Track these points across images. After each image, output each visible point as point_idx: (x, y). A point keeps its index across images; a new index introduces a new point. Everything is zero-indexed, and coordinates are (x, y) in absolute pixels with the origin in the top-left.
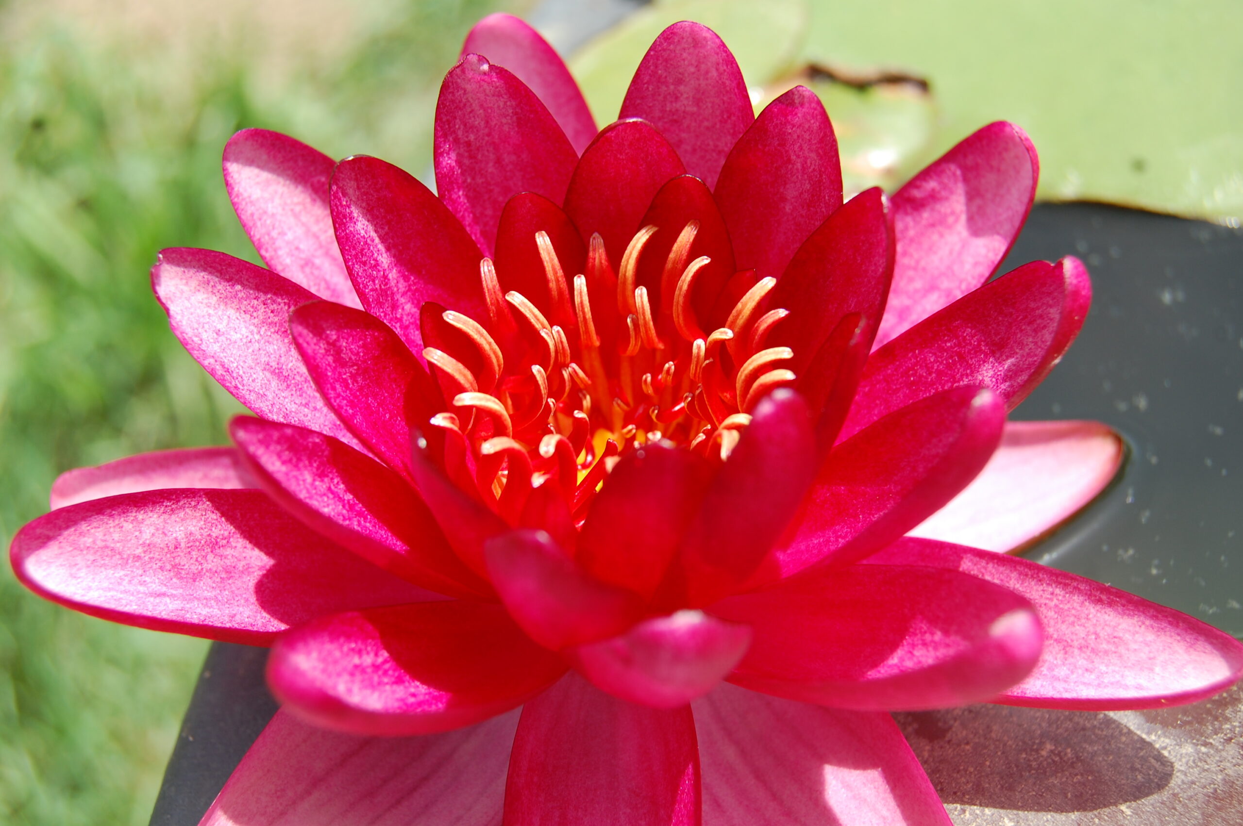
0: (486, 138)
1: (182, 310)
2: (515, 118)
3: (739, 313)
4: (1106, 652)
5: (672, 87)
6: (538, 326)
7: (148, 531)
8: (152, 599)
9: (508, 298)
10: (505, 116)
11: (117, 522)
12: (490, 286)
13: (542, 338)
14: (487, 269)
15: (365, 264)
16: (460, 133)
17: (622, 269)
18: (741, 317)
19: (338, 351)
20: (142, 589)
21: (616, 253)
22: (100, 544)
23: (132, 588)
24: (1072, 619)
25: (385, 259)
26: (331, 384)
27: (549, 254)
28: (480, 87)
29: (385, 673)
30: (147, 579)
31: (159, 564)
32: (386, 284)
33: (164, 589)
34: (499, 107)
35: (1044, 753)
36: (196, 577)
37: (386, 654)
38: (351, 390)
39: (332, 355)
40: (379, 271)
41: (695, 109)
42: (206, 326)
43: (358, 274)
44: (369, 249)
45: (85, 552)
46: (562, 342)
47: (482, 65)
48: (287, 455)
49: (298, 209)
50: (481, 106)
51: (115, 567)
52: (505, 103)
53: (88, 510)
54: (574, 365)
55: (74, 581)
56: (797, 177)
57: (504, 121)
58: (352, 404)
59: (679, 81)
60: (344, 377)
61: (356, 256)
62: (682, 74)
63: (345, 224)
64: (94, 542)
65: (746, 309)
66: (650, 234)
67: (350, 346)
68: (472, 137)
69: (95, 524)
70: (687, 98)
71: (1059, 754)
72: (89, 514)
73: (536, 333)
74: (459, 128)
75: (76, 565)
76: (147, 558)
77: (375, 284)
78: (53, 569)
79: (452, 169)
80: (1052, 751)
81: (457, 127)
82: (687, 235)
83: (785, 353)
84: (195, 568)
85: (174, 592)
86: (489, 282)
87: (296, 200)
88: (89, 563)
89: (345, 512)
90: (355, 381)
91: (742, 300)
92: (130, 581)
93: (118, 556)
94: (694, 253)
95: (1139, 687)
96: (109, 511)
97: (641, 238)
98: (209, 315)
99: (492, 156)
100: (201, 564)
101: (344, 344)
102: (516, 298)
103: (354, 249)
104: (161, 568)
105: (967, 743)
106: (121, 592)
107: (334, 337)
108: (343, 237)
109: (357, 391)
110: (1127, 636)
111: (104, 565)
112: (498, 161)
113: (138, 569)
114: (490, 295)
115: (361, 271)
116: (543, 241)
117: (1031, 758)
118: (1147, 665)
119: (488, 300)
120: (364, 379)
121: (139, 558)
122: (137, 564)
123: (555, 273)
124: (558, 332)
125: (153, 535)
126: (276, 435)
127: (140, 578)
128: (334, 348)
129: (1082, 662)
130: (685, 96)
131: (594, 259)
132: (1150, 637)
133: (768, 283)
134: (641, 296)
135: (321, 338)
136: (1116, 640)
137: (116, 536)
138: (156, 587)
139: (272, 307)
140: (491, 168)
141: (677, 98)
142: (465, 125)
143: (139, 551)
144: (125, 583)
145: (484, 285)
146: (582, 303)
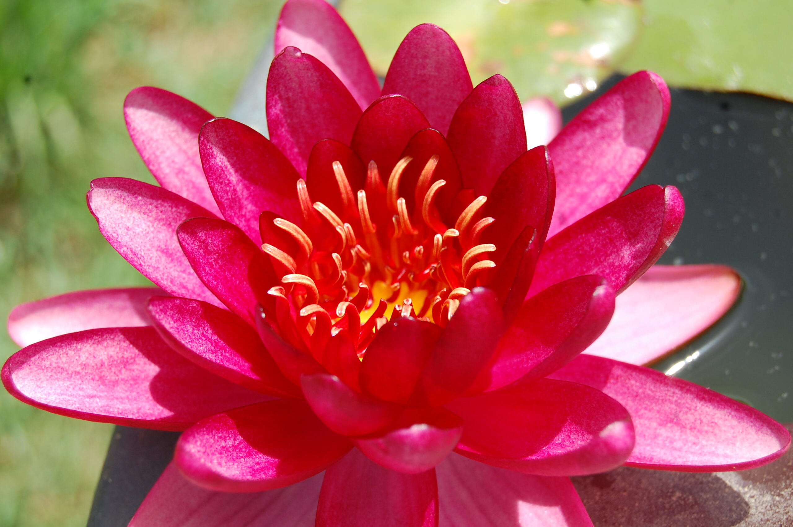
0: (300, 95)
1: (105, 217)
2: (318, 83)
3: (464, 218)
4: (707, 432)
5: (421, 60)
6: (334, 224)
7: (84, 356)
8: (88, 400)
9: (315, 207)
10: (312, 82)
11: (64, 351)
12: (304, 198)
13: (337, 232)
14: (301, 186)
15: (221, 183)
16: (282, 93)
17: (389, 185)
18: (464, 221)
19: (206, 246)
20: (81, 393)
21: (385, 173)
22: (54, 365)
23: (75, 393)
24: (686, 410)
25: (234, 177)
26: (203, 267)
27: (341, 176)
28: (295, 65)
29: (241, 450)
30: (84, 386)
31: (91, 377)
32: (236, 194)
33: (95, 393)
34: (308, 76)
35: (674, 499)
36: (115, 383)
37: (241, 438)
38: (214, 269)
39: (202, 249)
40: (231, 187)
42: (121, 225)
43: (217, 190)
44: (224, 174)
45: (45, 371)
46: (350, 234)
47: (297, 53)
48: (176, 316)
49: (173, 135)
50: (296, 76)
51: (64, 379)
52: (312, 74)
53: (47, 344)
54: (359, 247)
55: (40, 390)
56: (502, 125)
57: (311, 84)
58: (216, 278)
59: (425, 57)
60: (210, 261)
61: (216, 179)
62: (427, 53)
63: (209, 160)
64: (51, 364)
65: (468, 216)
66: (408, 162)
67: (213, 242)
68: (290, 94)
69: (51, 353)
70: (431, 67)
71: (684, 500)
72: (48, 346)
73: (333, 228)
74: (282, 90)
75: (40, 379)
76: (83, 373)
77: (228, 196)
78: (26, 382)
79: (277, 115)
80: (679, 497)
81: (281, 89)
82: (431, 165)
83: (491, 247)
84: (114, 378)
85: (101, 394)
86: (303, 196)
87: (172, 129)
88: (48, 377)
89: (213, 348)
90: (217, 262)
91: (465, 211)
92: (74, 388)
93: (65, 373)
94: (435, 177)
95: (726, 456)
96: (59, 344)
97: (401, 165)
98: (122, 218)
99: (304, 105)
100: (118, 376)
101: (210, 241)
102: (320, 207)
103: (215, 175)
104: (93, 379)
105: (625, 491)
106: (69, 396)
107: (204, 238)
108: (208, 168)
109: (218, 268)
110: (720, 422)
111: (57, 379)
112: (308, 108)
113: (78, 380)
114: (304, 204)
115: (219, 188)
116: (337, 167)
117: (666, 502)
118: (731, 442)
119: (302, 207)
120: (223, 261)
121: (79, 373)
122: (78, 377)
123: (346, 188)
124: (348, 227)
125: (87, 358)
126: (170, 305)
127: (79, 386)
128: (204, 245)
129: (691, 438)
130: (430, 65)
131: (371, 178)
132: (735, 422)
133: (482, 200)
134: (401, 204)
135: (196, 239)
136: (713, 424)
137: (64, 360)
138: (90, 392)
139: (161, 209)
140: (303, 113)
141: (424, 67)
142: (286, 87)
143: (79, 369)
144: (70, 390)
145: (300, 198)
146: (363, 209)
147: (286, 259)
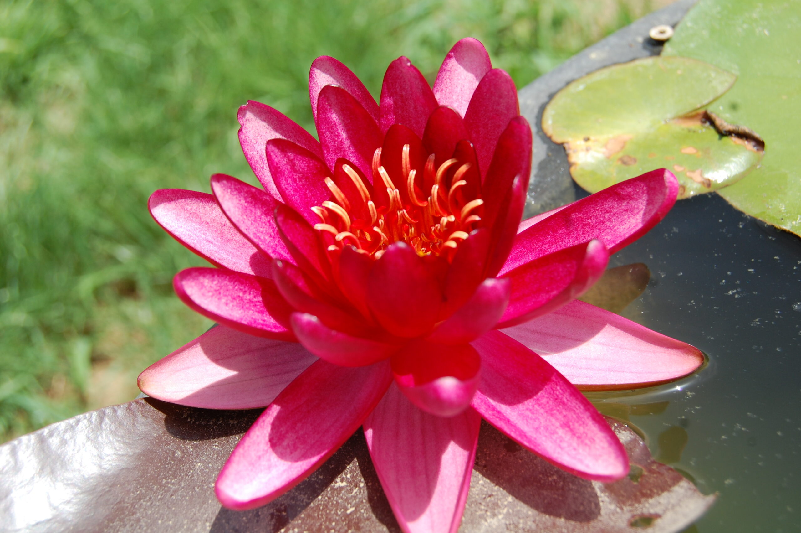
0: (410, 96)
1: (253, 127)
2: (422, 91)
3: (462, 211)
5: (497, 98)
6: (387, 186)
8: (205, 242)
9: (379, 169)
10: (418, 89)
11: (203, 205)
12: (375, 161)
13: (387, 192)
14: (378, 153)
15: (332, 133)
16: (398, 90)
17: (437, 174)
18: (462, 213)
19: (293, 166)
20: (203, 236)
21: (437, 165)
22: (193, 211)
23: (199, 234)
25: (344, 135)
26: (285, 178)
27: (406, 156)
28: (408, 72)
30: (208, 234)
31: (215, 229)
32: (342, 145)
33: (213, 240)
34: (416, 83)
35: (550, 479)
36: (229, 241)
38: (297, 184)
39: (290, 165)
40: (339, 138)
41: (506, 112)
42: (262, 137)
43: (327, 136)
44: (336, 127)
45: (186, 212)
46: (397, 197)
47: (408, 62)
48: (249, 199)
50: (409, 81)
51: (196, 223)
53: (191, 195)
54: (404, 211)
55: (176, 222)
57: (418, 91)
58: (295, 190)
59: (500, 97)
60: (295, 177)
61: (328, 128)
62: (502, 94)
63: (326, 113)
64: (191, 209)
66: (452, 162)
67: (301, 164)
68: (404, 93)
69: (193, 202)
70: (503, 106)
71: (556, 483)
72: (192, 197)
73: (386, 188)
74: (398, 87)
75: (180, 215)
76: (211, 225)
77: (335, 143)
78: (170, 213)
79: (390, 105)
80: (554, 480)
81: (397, 86)
82: (463, 169)
83: (465, 235)
84: (229, 237)
85: (216, 243)
86: (376, 158)
88: (186, 217)
89: (273, 234)
90: (300, 181)
91: (467, 205)
92: (200, 231)
93: (199, 219)
94: (462, 178)
96: (201, 199)
97: (448, 163)
98: (266, 132)
99: (413, 105)
100: (233, 236)
101: (297, 162)
102: (382, 171)
103: (328, 125)
104: (216, 231)
105: (521, 460)
106: (194, 234)
107: (292, 158)
108: (323, 118)
109: (301, 185)
111: (192, 220)
112: (415, 108)
113: (206, 227)
114: (374, 165)
115: (329, 135)
116: (406, 149)
117: (543, 478)
119: (373, 167)
120: (306, 181)
121: (208, 223)
122: (206, 225)
123: (406, 165)
124: (396, 192)
125: (217, 216)
126: (246, 189)
127: (205, 232)
128: (291, 163)
131: (428, 165)
133: (479, 202)
134: (435, 188)
135: (285, 156)
137: (201, 210)
138: (210, 238)
140: (411, 110)
141: (499, 104)
142: (401, 87)
143: (208, 220)
144: (197, 231)
145: (373, 160)
146: (410, 183)
147: (337, 192)
